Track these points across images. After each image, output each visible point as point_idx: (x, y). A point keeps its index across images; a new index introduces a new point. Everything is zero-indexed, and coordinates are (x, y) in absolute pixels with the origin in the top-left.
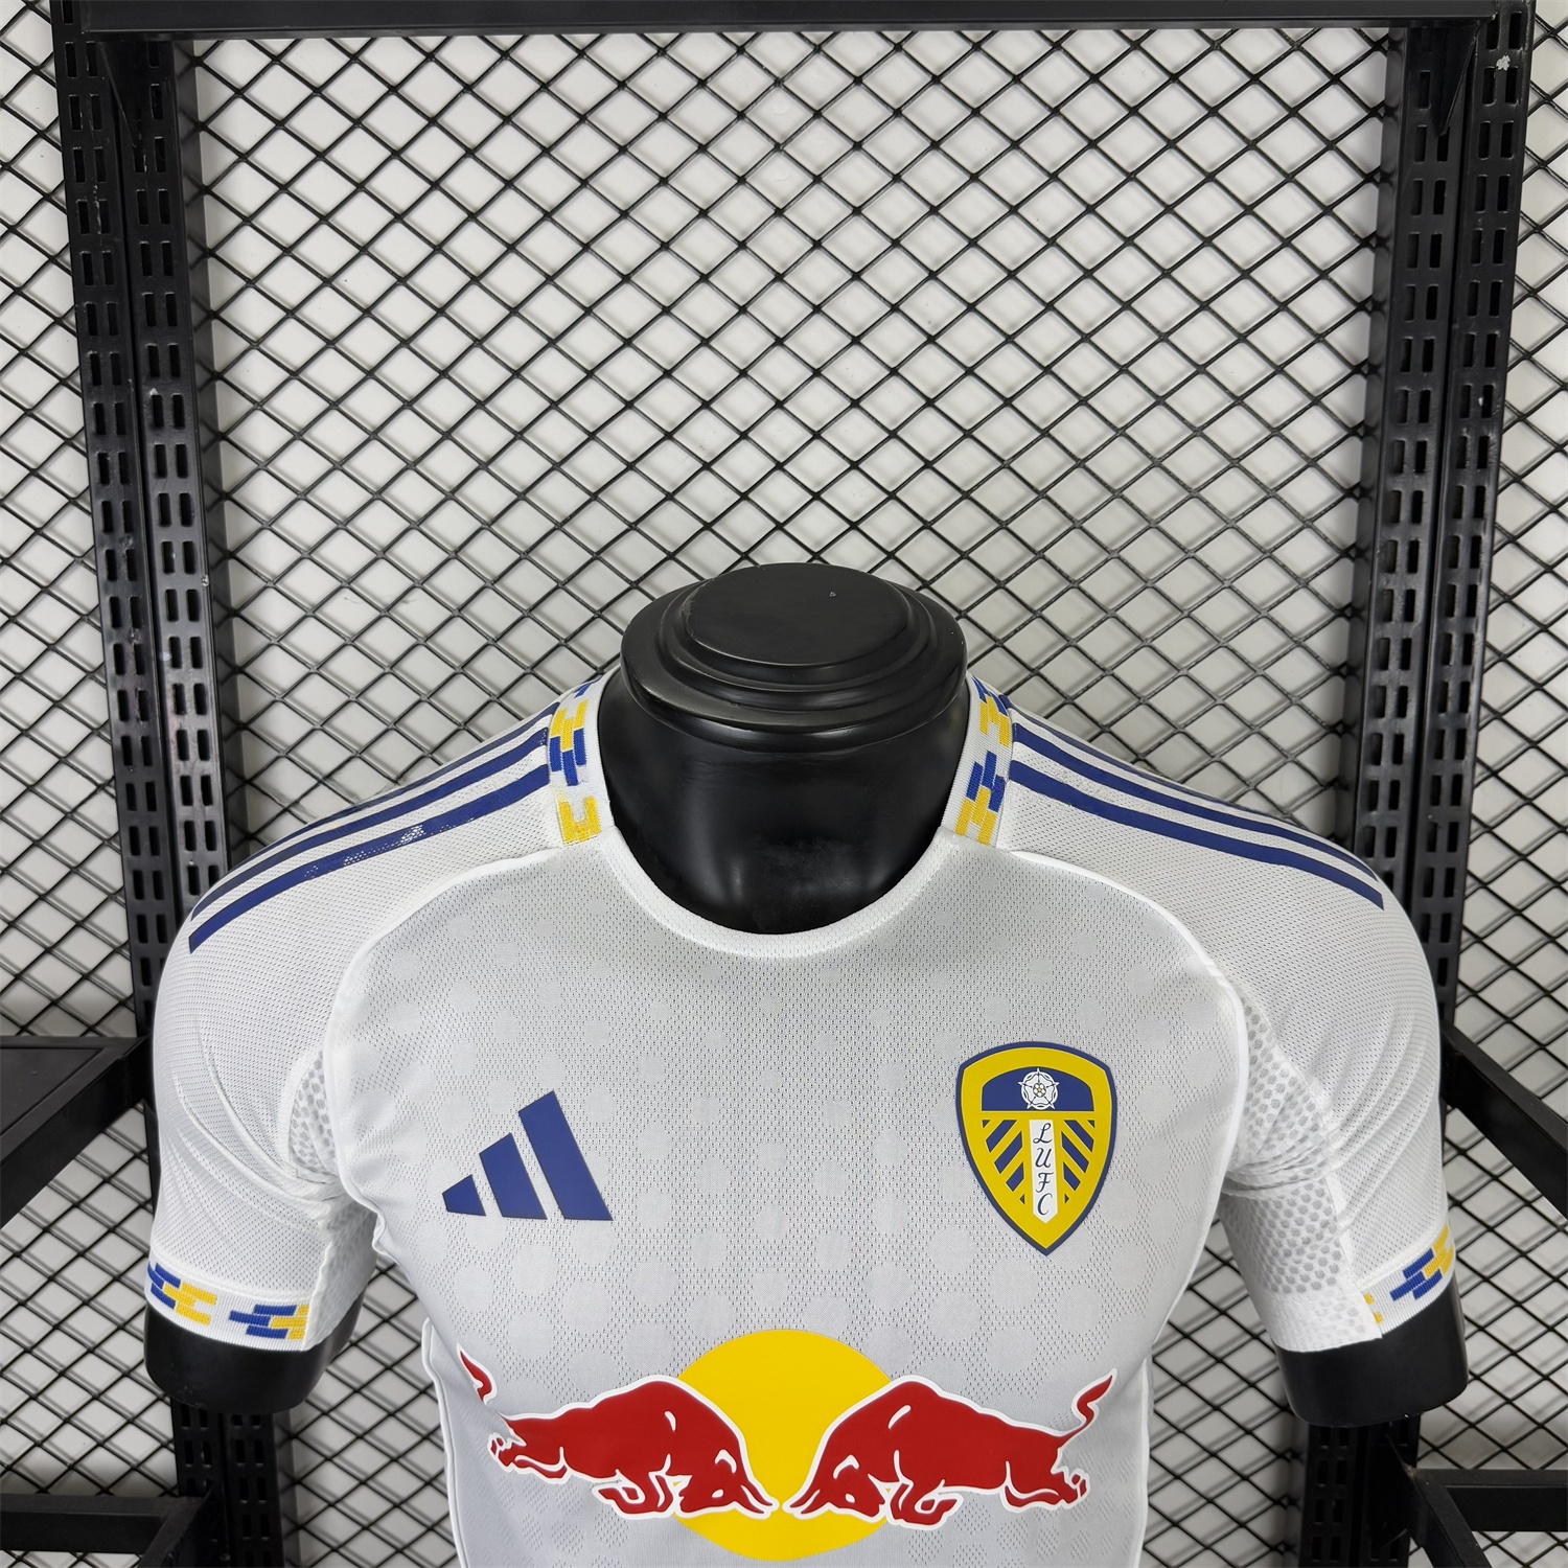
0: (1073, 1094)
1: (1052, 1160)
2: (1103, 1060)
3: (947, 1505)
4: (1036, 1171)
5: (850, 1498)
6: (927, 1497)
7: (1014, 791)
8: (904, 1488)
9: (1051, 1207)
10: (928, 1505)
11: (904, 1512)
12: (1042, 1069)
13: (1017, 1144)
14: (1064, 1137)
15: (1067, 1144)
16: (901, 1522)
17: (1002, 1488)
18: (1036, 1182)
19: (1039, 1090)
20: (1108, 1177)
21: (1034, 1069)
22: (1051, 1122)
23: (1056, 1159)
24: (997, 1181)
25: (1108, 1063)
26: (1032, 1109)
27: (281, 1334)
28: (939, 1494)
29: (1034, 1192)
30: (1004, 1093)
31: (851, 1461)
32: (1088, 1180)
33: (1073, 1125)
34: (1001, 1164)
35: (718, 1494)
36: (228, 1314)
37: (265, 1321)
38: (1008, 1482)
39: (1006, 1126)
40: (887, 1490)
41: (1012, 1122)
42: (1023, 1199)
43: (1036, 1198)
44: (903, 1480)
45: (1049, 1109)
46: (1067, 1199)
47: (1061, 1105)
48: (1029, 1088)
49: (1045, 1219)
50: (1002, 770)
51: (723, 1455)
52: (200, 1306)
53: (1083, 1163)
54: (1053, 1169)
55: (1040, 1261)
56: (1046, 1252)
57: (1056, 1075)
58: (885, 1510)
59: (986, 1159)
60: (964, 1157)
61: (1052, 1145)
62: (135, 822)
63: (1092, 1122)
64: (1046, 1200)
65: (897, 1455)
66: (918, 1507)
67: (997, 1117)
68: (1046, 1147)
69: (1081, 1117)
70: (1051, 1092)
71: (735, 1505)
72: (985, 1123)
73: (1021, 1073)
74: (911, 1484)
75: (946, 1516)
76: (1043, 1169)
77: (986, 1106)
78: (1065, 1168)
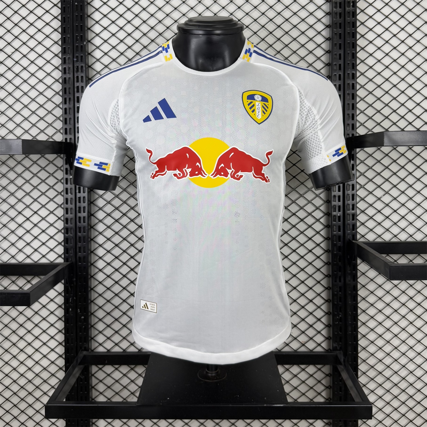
0: (264, 99)
2: (270, 95)
3: (241, 176)
4: (257, 110)
5: (222, 173)
6: (237, 174)
7: (254, 55)
8: (233, 171)
9: (260, 117)
10: (238, 176)
11: (233, 177)
12: (259, 95)
13: (253, 105)
14: (263, 106)
15: (263, 107)
16: (232, 179)
17: (252, 172)
18: (257, 112)
19: (258, 98)
20: (271, 114)
21: (257, 94)
22: (260, 103)
23: (261, 109)
24: (250, 111)
26: (257, 100)
27: (104, 169)
28: (240, 173)
29: (257, 114)
30: (251, 97)
31: (222, 165)
32: (267, 114)
33: (265, 104)
34: (250, 108)
35: (197, 173)
36: (94, 164)
37: (102, 166)
38: (253, 171)
39: (251, 102)
40: (229, 171)
42: (255, 115)
44: (233, 169)
45: (260, 101)
46: (263, 116)
47: (262, 101)
48: (256, 97)
49: (259, 118)
50: (252, 51)
51: (198, 164)
52: (88, 163)
53: (266, 111)
54: (260, 110)
55: (258, 125)
56: (259, 124)
57: (261, 96)
58: (229, 176)
59: (248, 108)
61: (260, 107)
62: (66, 97)
63: (268, 105)
64: (259, 115)
65: (231, 164)
66: (236, 176)
67: (250, 101)
69: (266, 103)
70: (260, 98)
71: (200, 175)
72: (247, 101)
73: (255, 95)
74: (234, 170)
75: (241, 179)
77: (248, 99)
78: (263, 111)
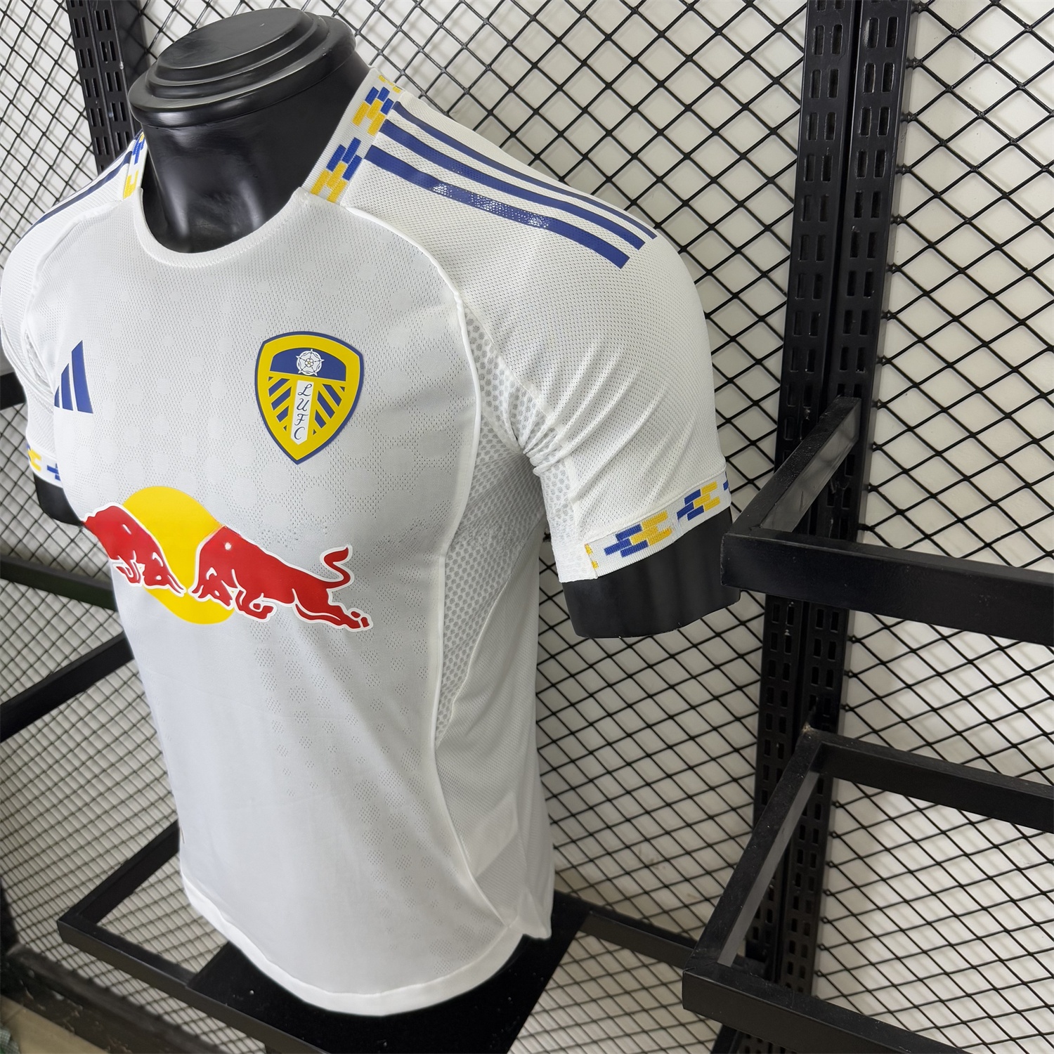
0: (332, 368)
1: (308, 407)
2: (359, 350)
3: (268, 609)
4: (296, 412)
5: (217, 593)
6: (256, 601)
7: (365, 166)
8: (240, 593)
9: (303, 436)
10: (257, 606)
11: (244, 607)
12: (314, 350)
13: (287, 394)
14: (320, 395)
15: (321, 399)
16: (243, 613)
17: (294, 604)
18: (295, 419)
19: (309, 363)
21: (309, 349)
22: (313, 383)
23: (312, 406)
24: (272, 414)
25: (363, 352)
26: (302, 374)
28: (262, 601)
29: (293, 425)
30: (285, 361)
31: (212, 571)
32: (332, 424)
33: (329, 388)
34: (275, 404)
35: (159, 578)
36: (46, 467)
38: (297, 601)
39: (283, 381)
40: (233, 592)
41: (286, 380)
42: (285, 428)
43: (294, 429)
44: (240, 588)
45: (314, 375)
46: (315, 432)
49: (298, 442)
51: (155, 556)
52: (37, 462)
53: (330, 412)
54: (308, 412)
55: (293, 467)
56: (298, 462)
57: (323, 354)
58: (233, 602)
59: (267, 400)
60: (255, 399)
61: (310, 398)
63: (343, 388)
64: (301, 430)
65: (233, 571)
66: (251, 606)
67: (278, 376)
68: (306, 399)
69: (336, 384)
70: (317, 363)
71: (168, 586)
72: (270, 378)
73: (299, 351)
74: (245, 591)
75: (269, 615)
76: (302, 412)
77: (273, 368)
78: (317, 414)
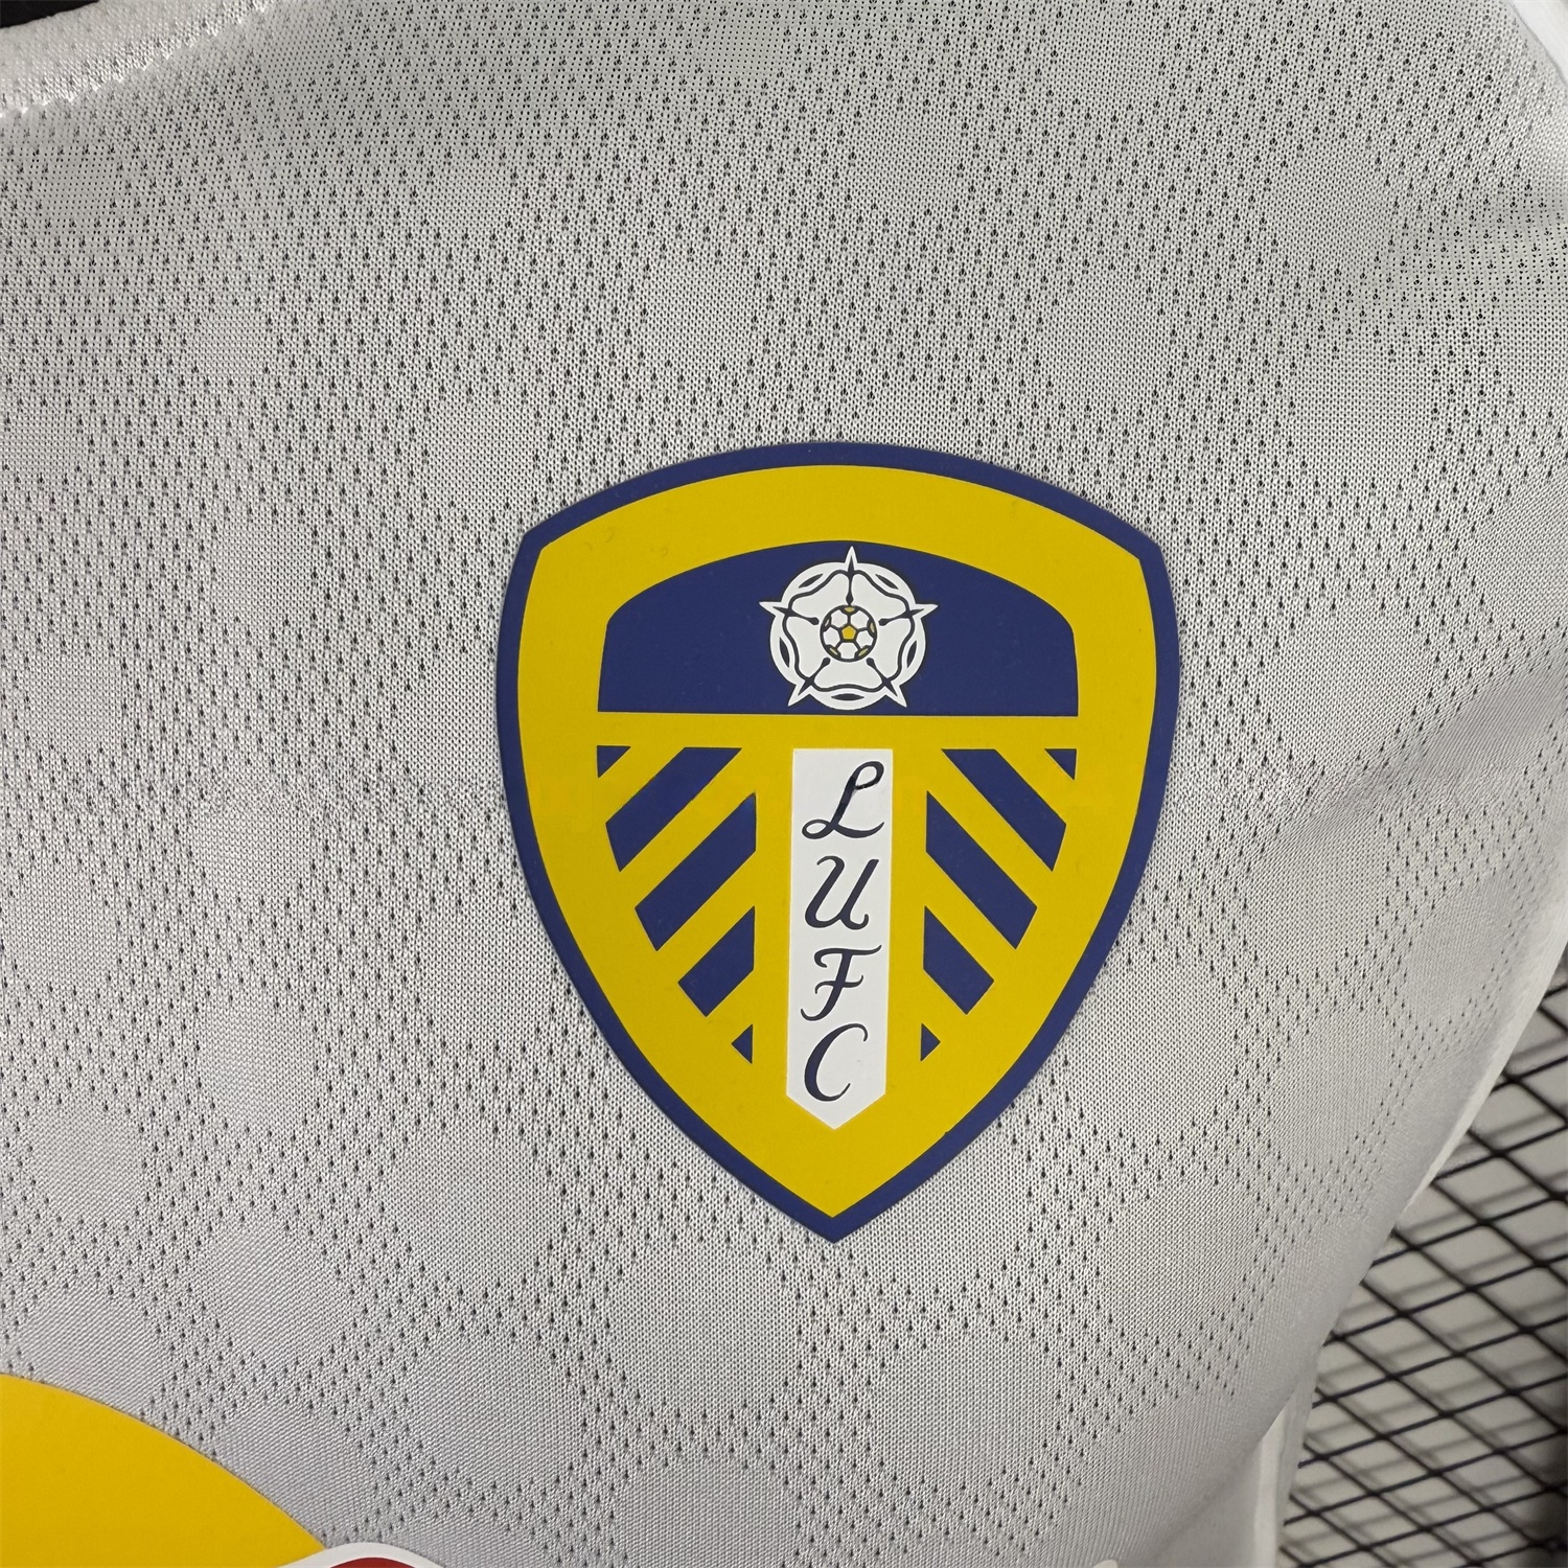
1: (876, 902)
2: (1137, 519)
4: (803, 941)
9: (862, 1072)
12: (869, 553)
13: (733, 842)
14: (935, 810)
15: (947, 842)
18: (804, 984)
19: (846, 634)
20: (1116, 959)
21: (832, 551)
22: (885, 757)
23: (897, 897)
24: (645, 976)
25: (1160, 530)
26: (810, 707)
29: (794, 1018)
34: (665, 912)
41: (724, 756)
42: (744, 1044)
43: (800, 1041)
45: (885, 707)
46: (929, 1042)
47: (936, 691)
48: (804, 623)
49: (832, 1116)
53: (1012, 914)
54: (878, 933)
55: (808, 1257)
56: (833, 1228)
57: (927, 574)
59: (605, 893)
60: (516, 883)
61: (879, 847)
63: (1066, 759)
67: (658, 736)
68: (856, 855)
69: (1023, 741)
72: (608, 757)
73: (775, 568)
76: (839, 936)
77: (618, 693)
78: (935, 931)
